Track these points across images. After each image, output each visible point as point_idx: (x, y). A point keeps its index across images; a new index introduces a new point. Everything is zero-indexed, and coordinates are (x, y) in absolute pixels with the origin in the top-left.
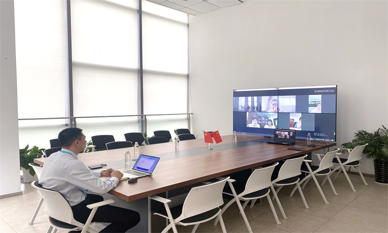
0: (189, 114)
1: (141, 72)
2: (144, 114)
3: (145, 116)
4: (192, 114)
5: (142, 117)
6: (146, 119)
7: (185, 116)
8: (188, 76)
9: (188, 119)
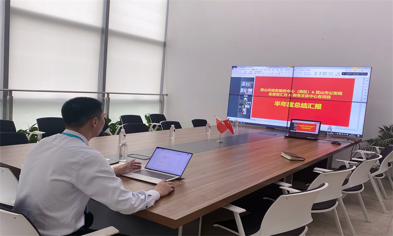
0: (163, 95)
1: (105, 33)
2: (106, 91)
3: (108, 94)
4: (167, 95)
5: (104, 96)
6: (109, 98)
7: (157, 98)
8: (164, 45)
9: (161, 102)
